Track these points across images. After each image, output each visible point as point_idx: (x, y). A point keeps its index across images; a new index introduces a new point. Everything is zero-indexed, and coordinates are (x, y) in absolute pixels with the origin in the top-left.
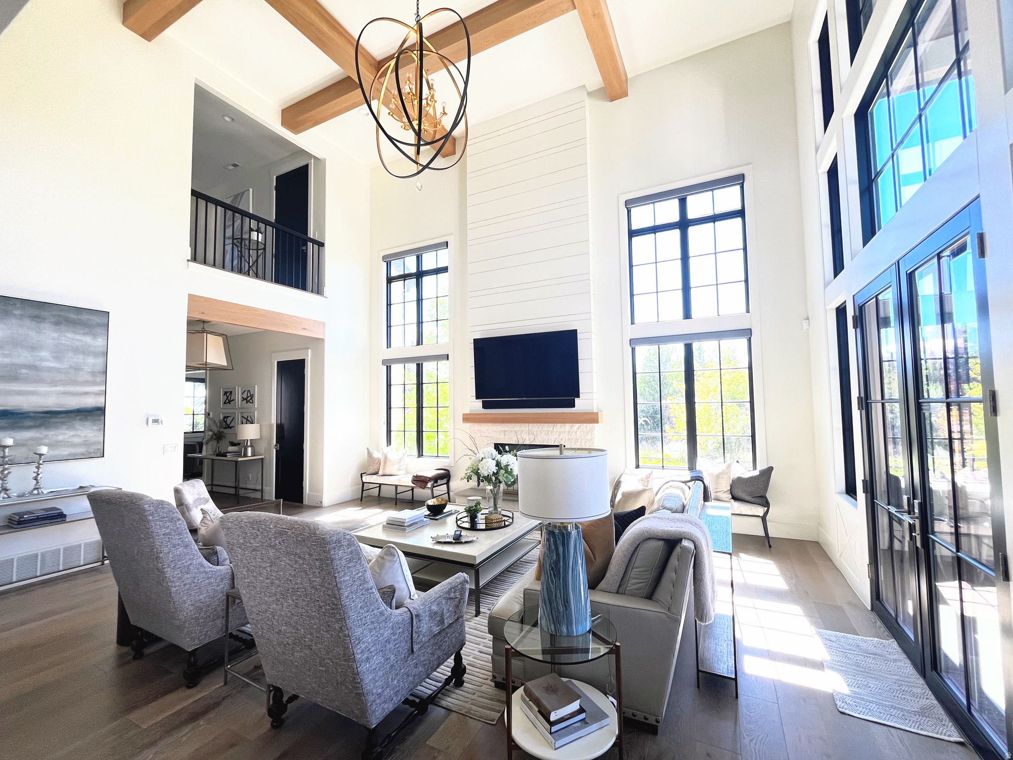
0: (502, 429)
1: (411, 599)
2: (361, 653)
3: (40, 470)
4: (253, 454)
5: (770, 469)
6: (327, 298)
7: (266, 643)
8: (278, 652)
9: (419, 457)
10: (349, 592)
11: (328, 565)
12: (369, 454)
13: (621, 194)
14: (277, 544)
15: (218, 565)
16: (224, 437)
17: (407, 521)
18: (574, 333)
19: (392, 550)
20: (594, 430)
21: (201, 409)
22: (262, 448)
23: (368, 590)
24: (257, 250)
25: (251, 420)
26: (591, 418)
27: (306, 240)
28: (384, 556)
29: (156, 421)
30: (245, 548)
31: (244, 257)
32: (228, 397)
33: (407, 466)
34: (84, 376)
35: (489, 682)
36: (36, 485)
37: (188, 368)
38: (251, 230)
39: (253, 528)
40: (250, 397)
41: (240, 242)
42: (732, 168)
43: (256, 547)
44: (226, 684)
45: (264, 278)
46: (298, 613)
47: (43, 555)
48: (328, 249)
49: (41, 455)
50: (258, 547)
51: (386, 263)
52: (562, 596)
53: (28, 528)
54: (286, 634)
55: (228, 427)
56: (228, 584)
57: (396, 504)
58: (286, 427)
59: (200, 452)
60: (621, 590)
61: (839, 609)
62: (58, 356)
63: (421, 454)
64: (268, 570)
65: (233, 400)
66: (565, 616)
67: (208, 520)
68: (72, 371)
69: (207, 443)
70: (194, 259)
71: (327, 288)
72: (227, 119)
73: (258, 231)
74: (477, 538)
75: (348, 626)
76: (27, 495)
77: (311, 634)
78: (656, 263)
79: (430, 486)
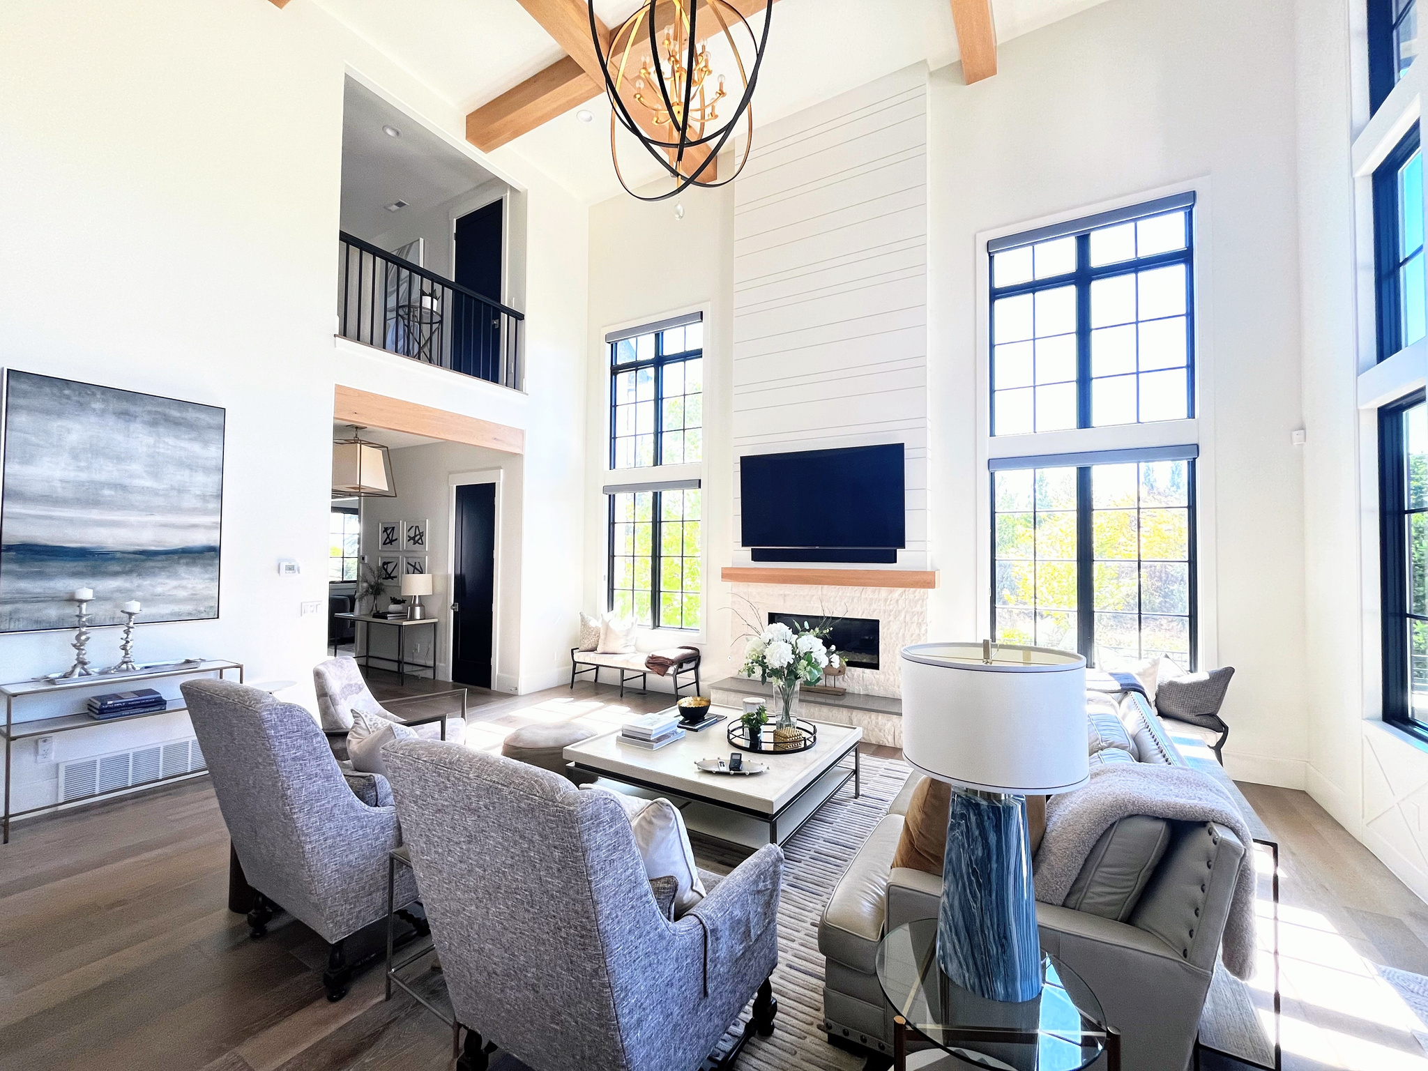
0: (782, 592)
1: (694, 891)
2: (629, 1013)
3: (130, 636)
4: (423, 617)
5: (1229, 672)
6: (527, 394)
7: (456, 962)
8: (476, 981)
9: (654, 628)
10: (612, 906)
11: (576, 860)
12: (584, 622)
13: (981, 231)
14: (480, 808)
15: (376, 805)
16: (383, 590)
17: (654, 732)
18: (899, 448)
19: (665, 809)
20: (927, 598)
21: (353, 549)
22: (434, 608)
23: (641, 897)
24: (431, 323)
25: (419, 569)
26: (925, 580)
27: (498, 310)
28: (653, 819)
29: (291, 568)
30: (424, 805)
31: (413, 334)
32: (388, 535)
33: (636, 641)
34: (189, 502)
35: (814, 1029)
36: (124, 657)
37: (336, 493)
38: (423, 294)
39: (439, 775)
40: (419, 536)
41: (407, 313)
42: (1175, 182)
43: (443, 806)
44: (388, 997)
45: (441, 364)
46: (516, 929)
47: (136, 756)
48: (530, 327)
49: (131, 614)
50: (447, 806)
51: (610, 345)
52: (996, 926)
53: (111, 720)
54: (492, 957)
55: (389, 577)
56: (393, 836)
57: (622, 696)
58: (468, 579)
59: (352, 610)
60: (1072, 902)
61: (1397, 924)
62: (155, 469)
63: (657, 624)
64: (464, 847)
65: (396, 539)
66: (1001, 964)
67: (361, 728)
68: (174, 493)
69: (361, 598)
70: (344, 333)
71: (528, 381)
72: (390, 132)
73: (432, 295)
74: (768, 768)
75: (608, 968)
76: (112, 672)
77: (538, 967)
78: (1034, 340)
79: (672, 673)
